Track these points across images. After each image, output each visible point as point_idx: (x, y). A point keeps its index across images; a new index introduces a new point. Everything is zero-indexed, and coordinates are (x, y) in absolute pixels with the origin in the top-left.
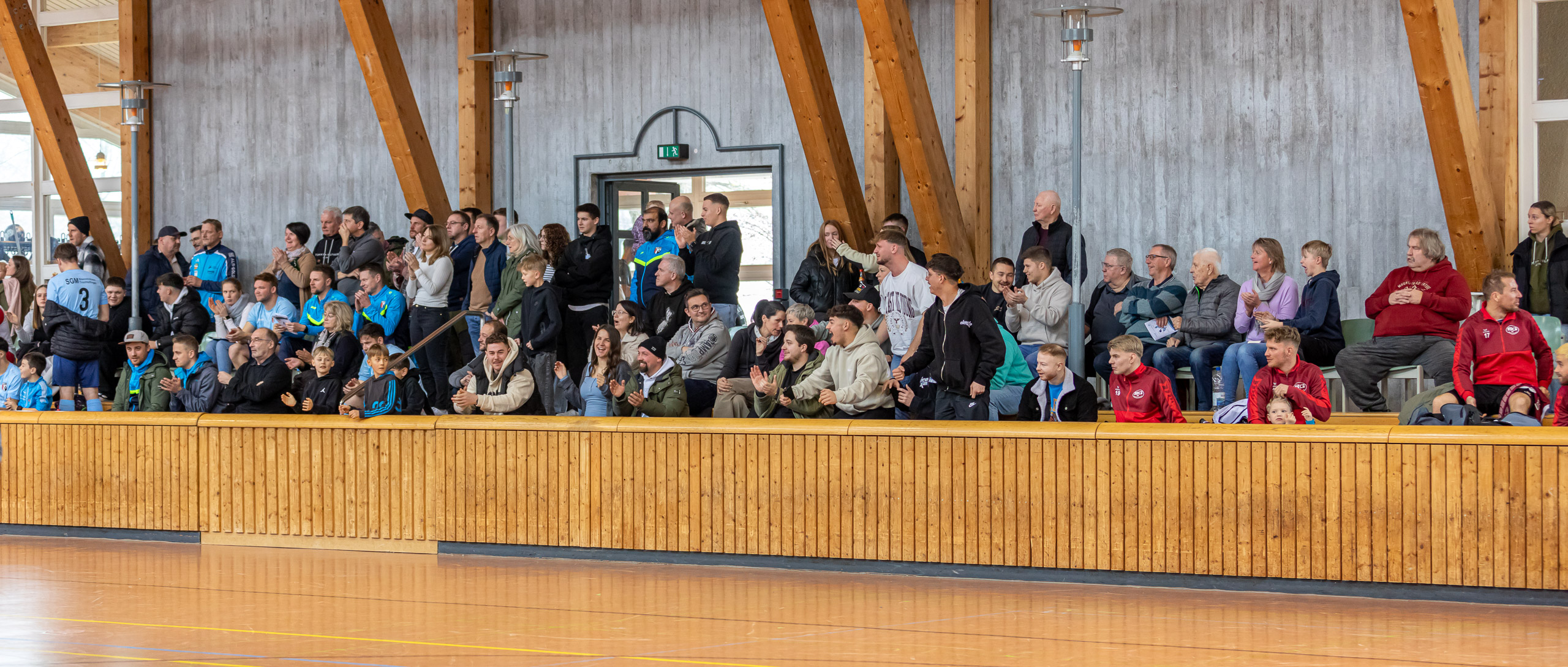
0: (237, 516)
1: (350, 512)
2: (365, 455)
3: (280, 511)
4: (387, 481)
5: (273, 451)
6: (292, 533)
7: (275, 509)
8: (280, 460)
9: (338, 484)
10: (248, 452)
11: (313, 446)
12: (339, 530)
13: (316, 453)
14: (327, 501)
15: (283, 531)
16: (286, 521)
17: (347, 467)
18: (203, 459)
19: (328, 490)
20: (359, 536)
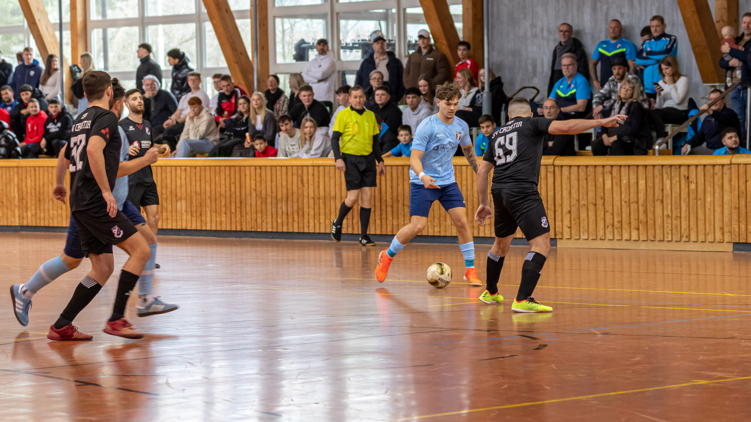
0: (584, 227)
1: (667, 223)
2: (678, 184)
3: (615, 223)
4: (695, 201)
5: (610, 181)
6: (624, 238)
7: (611, 222)
8: (615, 188)
9: (658, 205)
10: (591, 184)
11: (639, 178)
12: (659, 236)
13: (642, 182)
14: (650, 216)
15: (617, 237)
16: (620, 230)
17: (665, 192)
18: (558, 188)
19: (650, 209)
20: (674, 239)
